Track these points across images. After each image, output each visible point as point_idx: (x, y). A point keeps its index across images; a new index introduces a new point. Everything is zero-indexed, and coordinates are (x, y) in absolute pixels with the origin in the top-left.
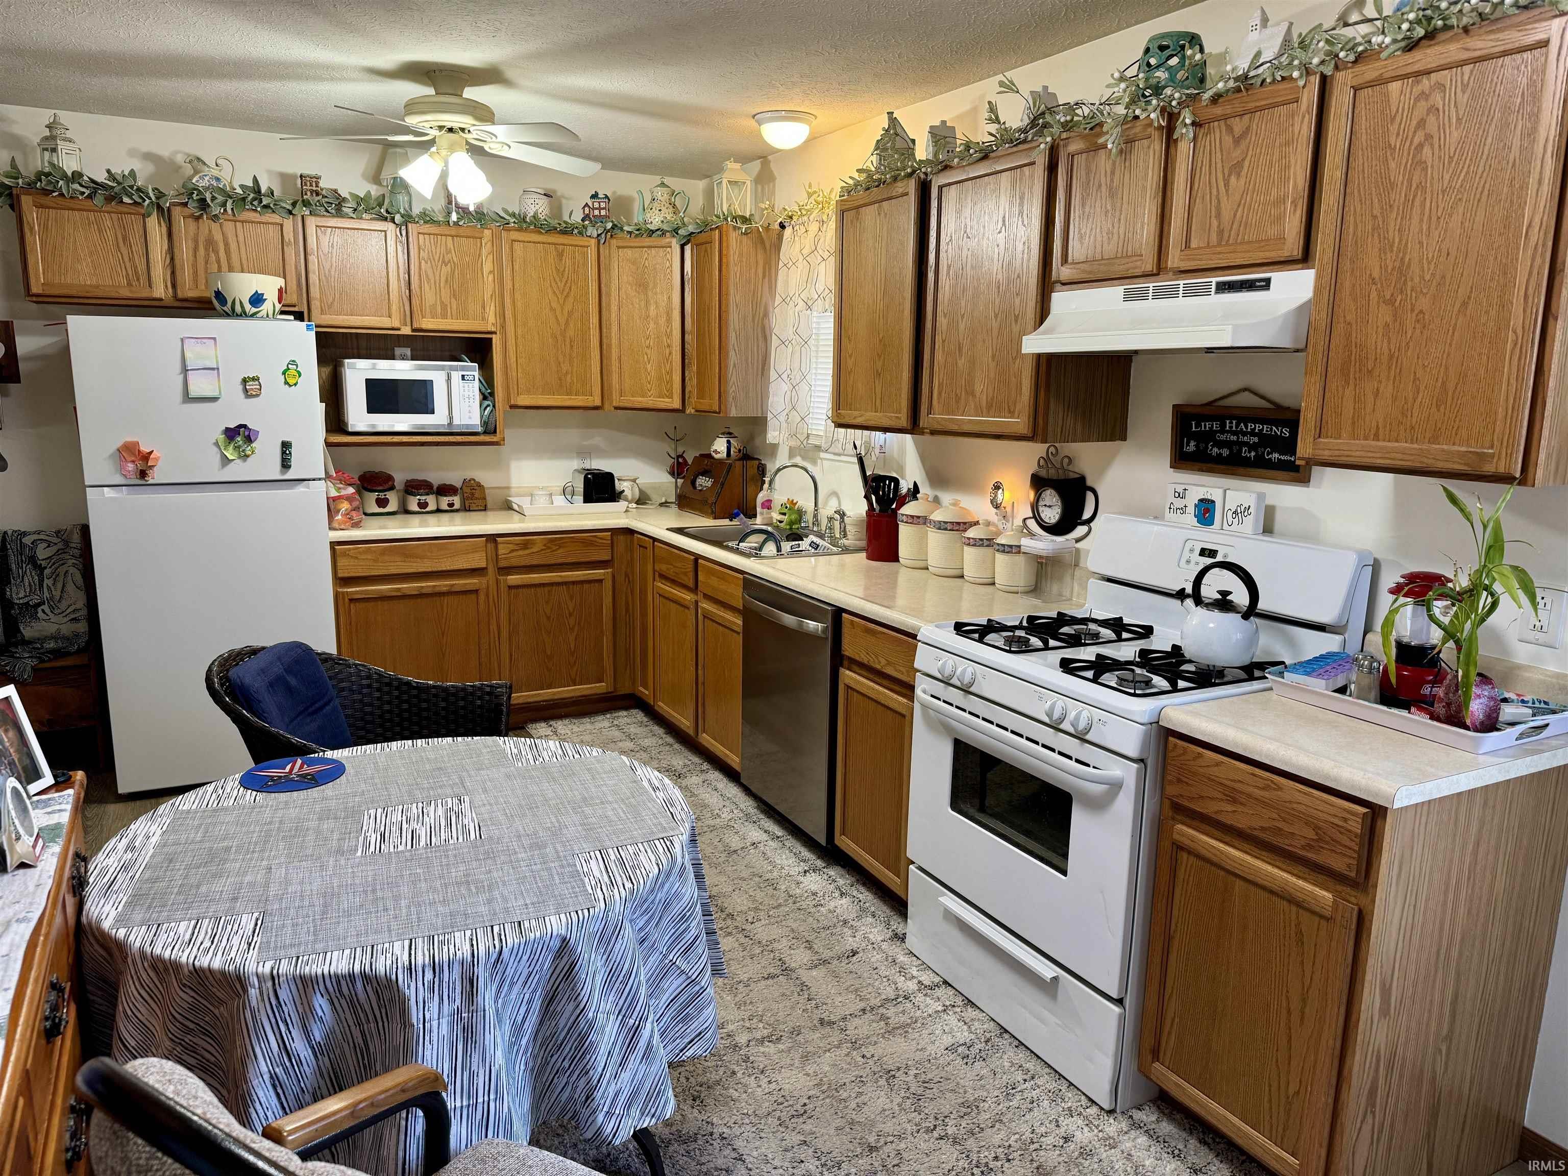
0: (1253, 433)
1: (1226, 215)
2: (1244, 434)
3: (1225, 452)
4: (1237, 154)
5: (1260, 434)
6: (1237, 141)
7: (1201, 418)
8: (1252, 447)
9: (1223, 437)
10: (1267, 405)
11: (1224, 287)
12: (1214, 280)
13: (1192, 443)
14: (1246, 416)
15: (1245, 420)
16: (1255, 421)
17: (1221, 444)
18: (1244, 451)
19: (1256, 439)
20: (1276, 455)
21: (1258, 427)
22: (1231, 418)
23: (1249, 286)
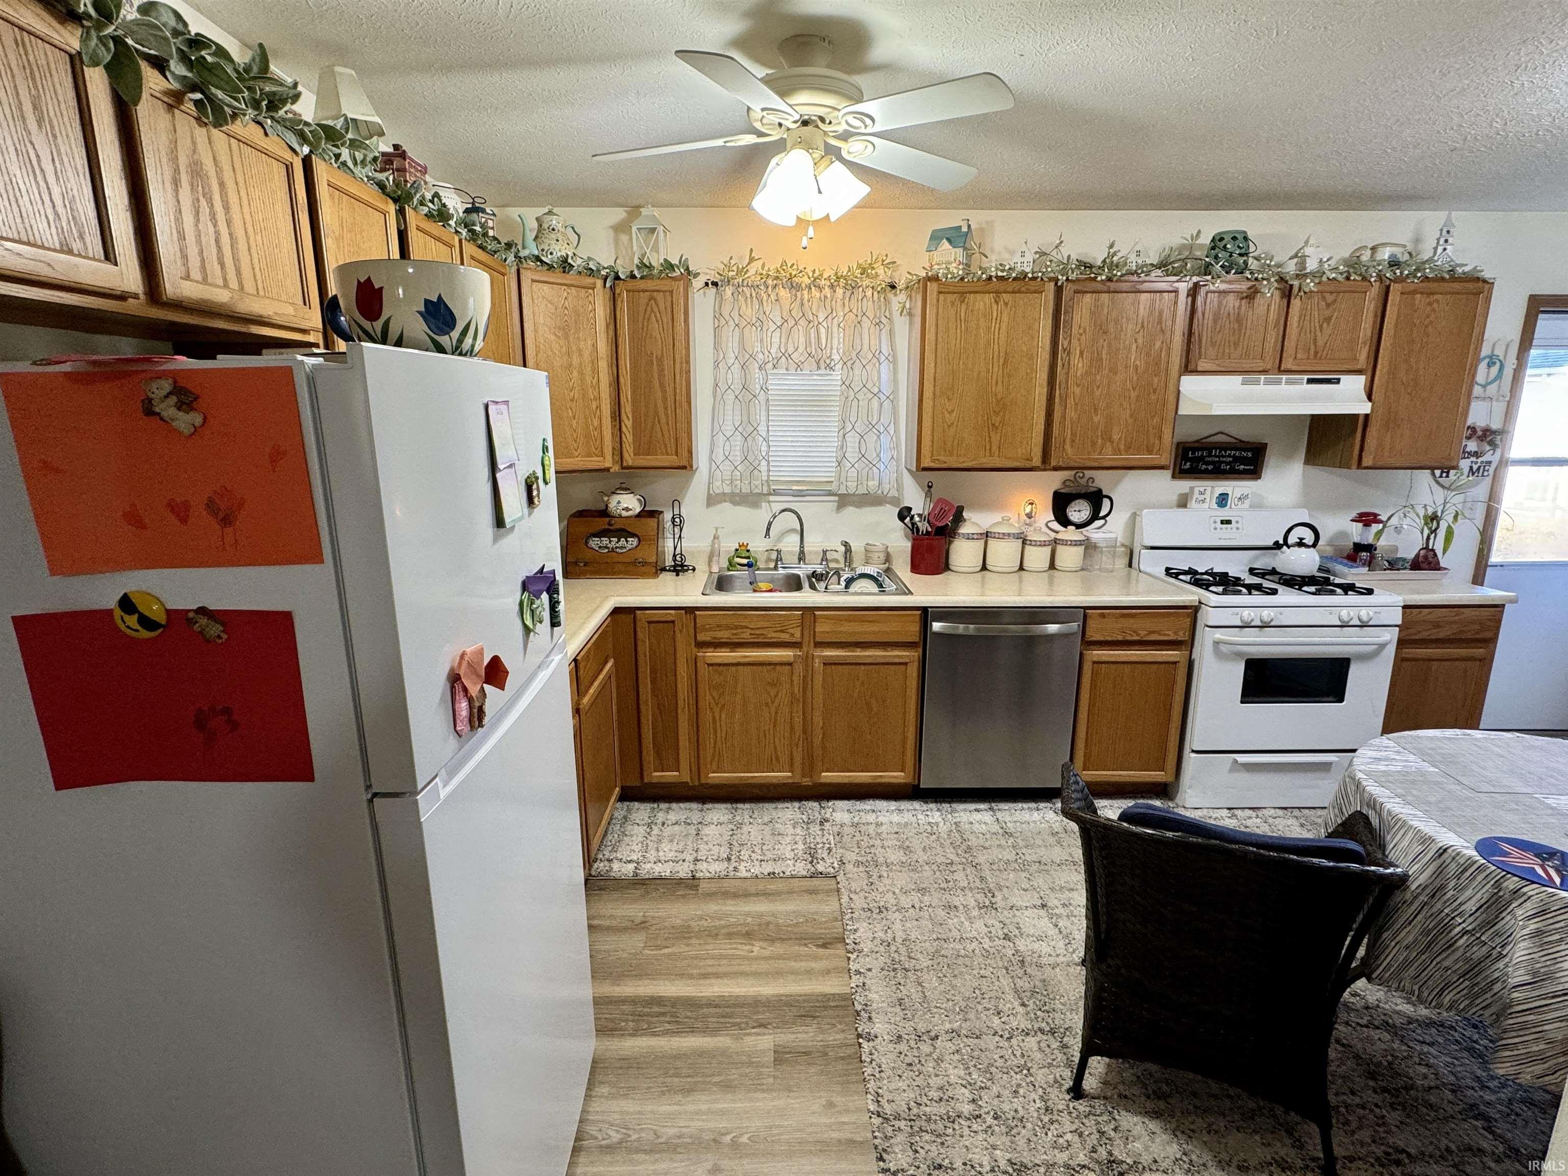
0: (1229, 456)
1: (1320, 343)
2: (1223, 456)
3: (1210, 467)
4: (1328, 313)
5: (1234, 457)
6: (1328, 305)
7: (1194, 450)
8: (1227, 463)
9: (1210, 459)
10: (1234, 441)
11: (1310, 381)
12: (1306, 377)
13: (1188, 464)
14: (1223, 447)
15: (1225, 450)
16: (1231, 449)
17: (1208, 463)
18: (1223, 466)
19: (1231, 459)
20: (1242, 467)
21: (1233, 452)
22: (1216, 449)
23: (1328, 381)
